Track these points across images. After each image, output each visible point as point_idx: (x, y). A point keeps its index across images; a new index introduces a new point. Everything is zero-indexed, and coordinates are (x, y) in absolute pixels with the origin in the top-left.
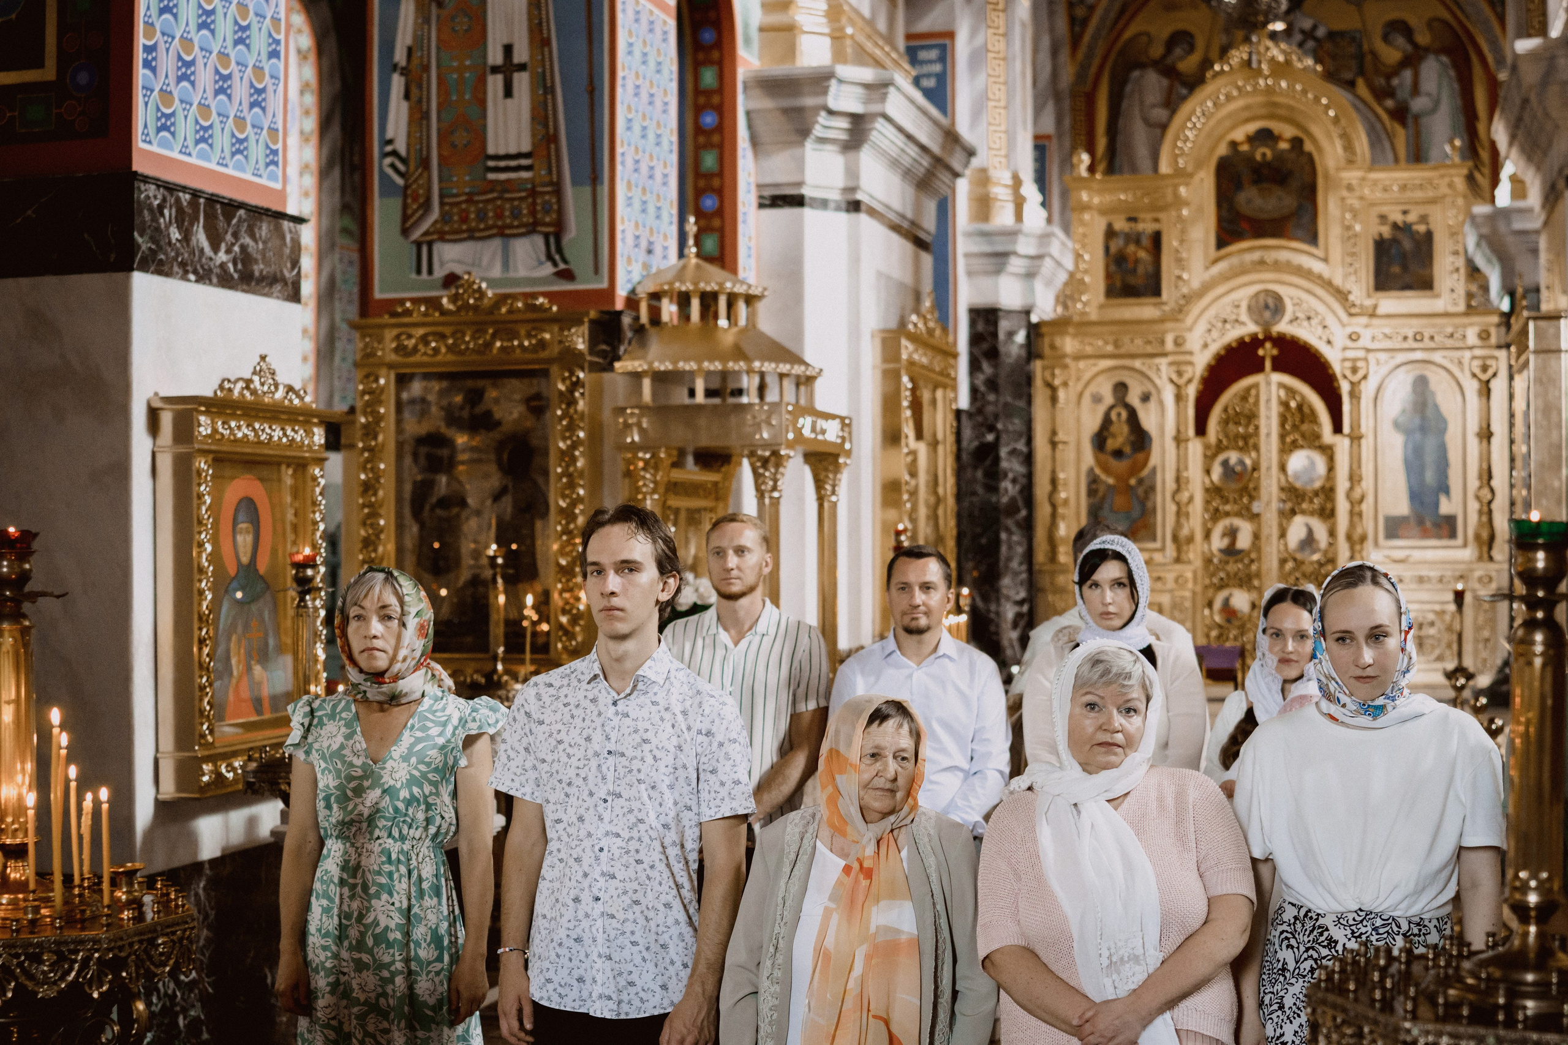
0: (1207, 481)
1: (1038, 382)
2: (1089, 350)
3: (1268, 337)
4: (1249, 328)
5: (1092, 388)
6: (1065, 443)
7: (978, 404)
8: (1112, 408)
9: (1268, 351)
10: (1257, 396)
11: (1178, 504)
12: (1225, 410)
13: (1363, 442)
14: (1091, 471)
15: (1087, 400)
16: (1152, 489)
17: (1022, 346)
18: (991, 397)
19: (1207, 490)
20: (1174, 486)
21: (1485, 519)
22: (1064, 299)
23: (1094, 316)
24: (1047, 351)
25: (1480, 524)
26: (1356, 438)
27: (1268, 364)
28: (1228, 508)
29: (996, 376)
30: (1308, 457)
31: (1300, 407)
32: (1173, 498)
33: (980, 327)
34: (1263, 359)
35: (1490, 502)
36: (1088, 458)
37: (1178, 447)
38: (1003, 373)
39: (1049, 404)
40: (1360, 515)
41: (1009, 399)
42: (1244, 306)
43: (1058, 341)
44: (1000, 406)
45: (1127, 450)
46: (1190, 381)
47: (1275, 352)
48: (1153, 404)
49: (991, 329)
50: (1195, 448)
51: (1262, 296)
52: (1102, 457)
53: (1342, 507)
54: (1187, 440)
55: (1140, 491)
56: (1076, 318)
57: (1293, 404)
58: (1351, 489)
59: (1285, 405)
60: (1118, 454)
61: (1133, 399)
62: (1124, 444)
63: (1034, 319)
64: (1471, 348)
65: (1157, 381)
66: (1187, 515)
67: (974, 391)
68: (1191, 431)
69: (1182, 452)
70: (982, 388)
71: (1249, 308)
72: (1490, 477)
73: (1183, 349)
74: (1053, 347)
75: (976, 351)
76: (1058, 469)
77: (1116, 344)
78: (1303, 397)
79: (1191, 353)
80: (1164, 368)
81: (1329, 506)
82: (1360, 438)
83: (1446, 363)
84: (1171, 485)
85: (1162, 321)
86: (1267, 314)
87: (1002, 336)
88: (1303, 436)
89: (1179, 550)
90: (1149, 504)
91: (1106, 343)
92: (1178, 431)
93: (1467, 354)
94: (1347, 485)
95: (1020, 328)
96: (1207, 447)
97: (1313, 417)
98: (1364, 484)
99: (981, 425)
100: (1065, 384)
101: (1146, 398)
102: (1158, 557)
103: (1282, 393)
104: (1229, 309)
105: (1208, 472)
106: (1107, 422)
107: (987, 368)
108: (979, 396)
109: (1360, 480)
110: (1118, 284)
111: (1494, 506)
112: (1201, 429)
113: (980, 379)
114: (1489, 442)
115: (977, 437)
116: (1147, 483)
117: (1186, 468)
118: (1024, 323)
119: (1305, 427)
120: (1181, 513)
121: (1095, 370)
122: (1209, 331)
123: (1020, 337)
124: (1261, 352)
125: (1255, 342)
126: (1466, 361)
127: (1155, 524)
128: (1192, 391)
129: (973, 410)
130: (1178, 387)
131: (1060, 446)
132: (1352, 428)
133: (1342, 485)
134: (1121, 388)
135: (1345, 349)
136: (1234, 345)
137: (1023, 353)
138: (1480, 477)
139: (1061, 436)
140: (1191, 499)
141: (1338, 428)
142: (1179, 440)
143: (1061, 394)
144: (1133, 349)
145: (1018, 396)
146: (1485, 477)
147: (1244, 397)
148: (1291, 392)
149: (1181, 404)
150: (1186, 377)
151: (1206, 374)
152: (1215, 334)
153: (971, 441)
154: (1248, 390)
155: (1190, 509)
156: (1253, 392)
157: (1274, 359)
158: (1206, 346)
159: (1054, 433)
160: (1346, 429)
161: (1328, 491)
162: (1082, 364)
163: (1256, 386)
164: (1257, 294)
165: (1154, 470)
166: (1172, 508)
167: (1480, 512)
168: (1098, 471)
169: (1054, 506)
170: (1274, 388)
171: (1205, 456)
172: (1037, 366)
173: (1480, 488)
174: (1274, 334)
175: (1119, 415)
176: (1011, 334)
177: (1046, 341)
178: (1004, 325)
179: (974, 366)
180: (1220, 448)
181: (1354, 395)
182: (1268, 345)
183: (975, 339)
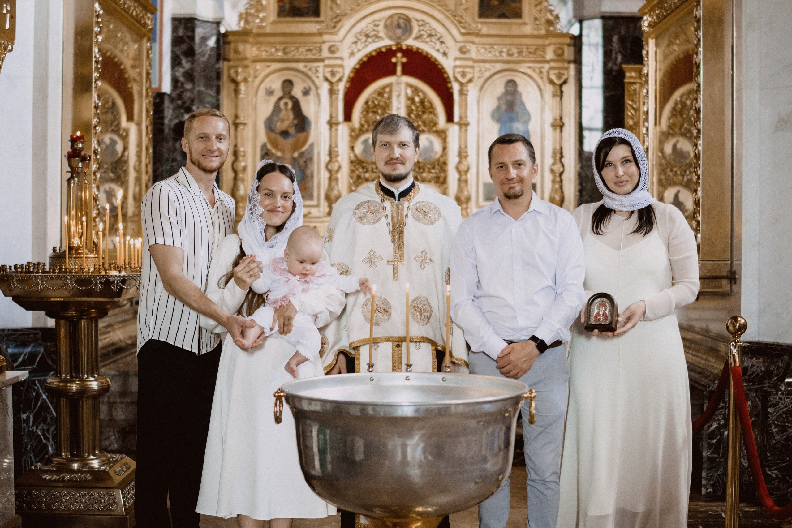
0: (352, 155)
1: (225, 78)
2: (264, 55)
3: (400, 50)
4: (385, 42)
5: (266, 84)
6: (245, 124)
7: (178, 91)
8: (281, 99)
9: (399, 59)
10: (390, 92)
11: (330, 171)
12: (367, 103)
13: (469, 128)
14: (264, 146)
15: (262, 92)
16: (311, 159)
17: (212, 49)
18: (188, 86)
19: (352, 162)
20: (328, 158)
21: (557, 186)
22: (245, 17)
23: (268, 30)
24: (232, 55)
25: (554, 190)
26: (463, 125)
27: (399, 69)
28: (367, 175)
29: (192, 69)
30: (428, 139)
31: (422, 102)
32: (327, 167)
33: (181, 32)
34: (395, 65)
35: (561, 174)
36: (262, 137)
37: (331, 129)
38: (198, 68)
39: (233, 95)
40: (466, 181)
41: (203, 89)
42: (382, 24)
43: (241, 47)
44: (195, 92)
45: (292, 131)
46: (340, 80)
47: (404, 60)
48: (312, 97)
49: (189, 34)
50: (343, 130)
51: (396, 18)
52: (272, 135)
53: (453, 177)
54: (337, 124)
55: (301, 162)
56: (255, 31)
57: (417, 99)
58: (460, 162)
59: (412, 100)
60: (285, 133)
61: (297, 92)
62: (290, 126)
63: (223, 30)
64: (548, 62)
65: (316, 80)
66: (337, 179)
67: (175, 81)
68: (341, 117)
69: (333, 134)
70: (182, 79)
71: (386, 26)
72: (562, 157)
73: (336, 55)
74: (236, 51)
75: (178, 51)
76: (239, 145)
77: (285, 53)
78: (424, 94)
79: (341, 58)
80: (321, 70)
81: (442, 175)
82: (467, 125)
83: (529, 71)
84: (324, 158)
85: (320, 34)
86: (399, 32)
87: (197, 40)
88: (424, 123)
89: (330, 207)
90: (308, 172)
91: (277, 50)
92: (331, 117)
93: (547, 66)
94: (457, 160)
95: (212, 35)
96: (352, 130)
97: (431, 110)
98: (469, 159)
99: (180, 107)
100: (245, 80)
101: (306, 93)
102: (314, 212)
103: (409, 92)
104: (371, 27)
105: (352, 148)
106: (277, 109)
107: (186, 64)
108: (179, 84)
109: (466, 157)
110: (288, 6)
111: (564, 177)
112: (348, 117)
113: (180, 72)
114: (561, 131)
115: (177, 117)
116: (307, 156)
117: (336, 146)
118: (215, 31)
119: (425, 117)
120: (333, 179)
121: (268, 70)
122: (355, 43)
123: (212, 42)
124: (394, 60)
125: (389, 52)
126: (544, 71)
127: (312, 187)
128: (341, 87)
129: (174, 95)
130: (331, 83)
131: (241, 127)
132: (461, 118)
133: (453, 159)
134: (288, 84)
135: (456, 59)
136: (374, 54)
137: (214, 53)
138: (554, 156)
139: (241, 120)
140: (340, 168)
141: (450, 118)
142: (332, 124)
143: (242, 87)
144: (298, 56)
145: (208, 86)
146: (558, 156)
147: (380, 93)
148: (416, 90)
149: (334, 97)
150: (338, 76)
151: (352, 75)
152: (360, 46)
153: (171, 120)
154: (384, 88)
155: (339, 175)
156: (387, 90)
157: (404, 65)
158: (352, 54)
159: (236, 117)
160: (456, 118)
161: (442, 165)
162: (258, 66)
163: (390, 85)
164: (391, 16)
165: (312, 145)
166: (324, 175)
167: (554, 182)
168: (269, 146)
169: (235, 171)
170: (403, 87)
171: (351, 136)
172: (224, 66)
173: (554, 164)
174: (404, 48)
175: (286, 104)
176: (205, 39)
177: (232, 46)
178: (199, 32)
179: (176, 62)
180: (362, 131)
181: (462, 93)
182: (399, 55)
183: (176, 42)
